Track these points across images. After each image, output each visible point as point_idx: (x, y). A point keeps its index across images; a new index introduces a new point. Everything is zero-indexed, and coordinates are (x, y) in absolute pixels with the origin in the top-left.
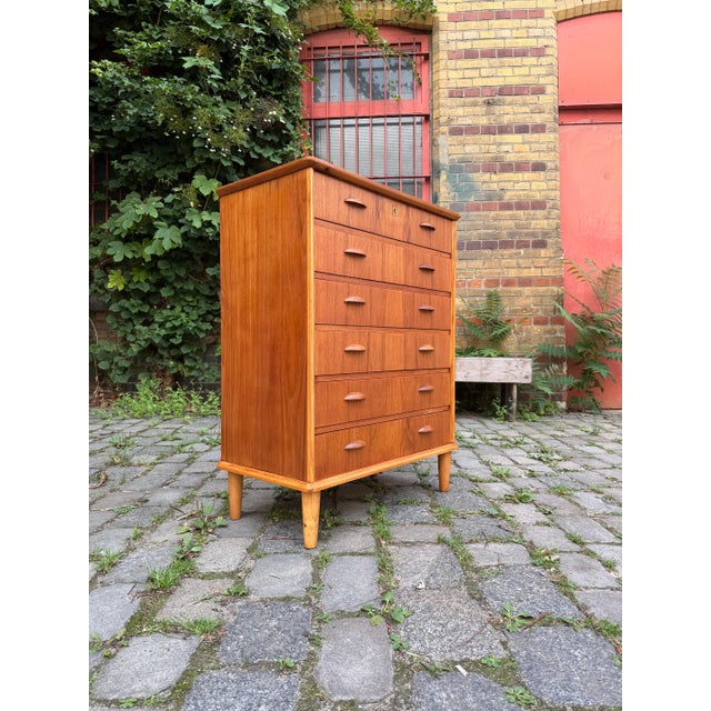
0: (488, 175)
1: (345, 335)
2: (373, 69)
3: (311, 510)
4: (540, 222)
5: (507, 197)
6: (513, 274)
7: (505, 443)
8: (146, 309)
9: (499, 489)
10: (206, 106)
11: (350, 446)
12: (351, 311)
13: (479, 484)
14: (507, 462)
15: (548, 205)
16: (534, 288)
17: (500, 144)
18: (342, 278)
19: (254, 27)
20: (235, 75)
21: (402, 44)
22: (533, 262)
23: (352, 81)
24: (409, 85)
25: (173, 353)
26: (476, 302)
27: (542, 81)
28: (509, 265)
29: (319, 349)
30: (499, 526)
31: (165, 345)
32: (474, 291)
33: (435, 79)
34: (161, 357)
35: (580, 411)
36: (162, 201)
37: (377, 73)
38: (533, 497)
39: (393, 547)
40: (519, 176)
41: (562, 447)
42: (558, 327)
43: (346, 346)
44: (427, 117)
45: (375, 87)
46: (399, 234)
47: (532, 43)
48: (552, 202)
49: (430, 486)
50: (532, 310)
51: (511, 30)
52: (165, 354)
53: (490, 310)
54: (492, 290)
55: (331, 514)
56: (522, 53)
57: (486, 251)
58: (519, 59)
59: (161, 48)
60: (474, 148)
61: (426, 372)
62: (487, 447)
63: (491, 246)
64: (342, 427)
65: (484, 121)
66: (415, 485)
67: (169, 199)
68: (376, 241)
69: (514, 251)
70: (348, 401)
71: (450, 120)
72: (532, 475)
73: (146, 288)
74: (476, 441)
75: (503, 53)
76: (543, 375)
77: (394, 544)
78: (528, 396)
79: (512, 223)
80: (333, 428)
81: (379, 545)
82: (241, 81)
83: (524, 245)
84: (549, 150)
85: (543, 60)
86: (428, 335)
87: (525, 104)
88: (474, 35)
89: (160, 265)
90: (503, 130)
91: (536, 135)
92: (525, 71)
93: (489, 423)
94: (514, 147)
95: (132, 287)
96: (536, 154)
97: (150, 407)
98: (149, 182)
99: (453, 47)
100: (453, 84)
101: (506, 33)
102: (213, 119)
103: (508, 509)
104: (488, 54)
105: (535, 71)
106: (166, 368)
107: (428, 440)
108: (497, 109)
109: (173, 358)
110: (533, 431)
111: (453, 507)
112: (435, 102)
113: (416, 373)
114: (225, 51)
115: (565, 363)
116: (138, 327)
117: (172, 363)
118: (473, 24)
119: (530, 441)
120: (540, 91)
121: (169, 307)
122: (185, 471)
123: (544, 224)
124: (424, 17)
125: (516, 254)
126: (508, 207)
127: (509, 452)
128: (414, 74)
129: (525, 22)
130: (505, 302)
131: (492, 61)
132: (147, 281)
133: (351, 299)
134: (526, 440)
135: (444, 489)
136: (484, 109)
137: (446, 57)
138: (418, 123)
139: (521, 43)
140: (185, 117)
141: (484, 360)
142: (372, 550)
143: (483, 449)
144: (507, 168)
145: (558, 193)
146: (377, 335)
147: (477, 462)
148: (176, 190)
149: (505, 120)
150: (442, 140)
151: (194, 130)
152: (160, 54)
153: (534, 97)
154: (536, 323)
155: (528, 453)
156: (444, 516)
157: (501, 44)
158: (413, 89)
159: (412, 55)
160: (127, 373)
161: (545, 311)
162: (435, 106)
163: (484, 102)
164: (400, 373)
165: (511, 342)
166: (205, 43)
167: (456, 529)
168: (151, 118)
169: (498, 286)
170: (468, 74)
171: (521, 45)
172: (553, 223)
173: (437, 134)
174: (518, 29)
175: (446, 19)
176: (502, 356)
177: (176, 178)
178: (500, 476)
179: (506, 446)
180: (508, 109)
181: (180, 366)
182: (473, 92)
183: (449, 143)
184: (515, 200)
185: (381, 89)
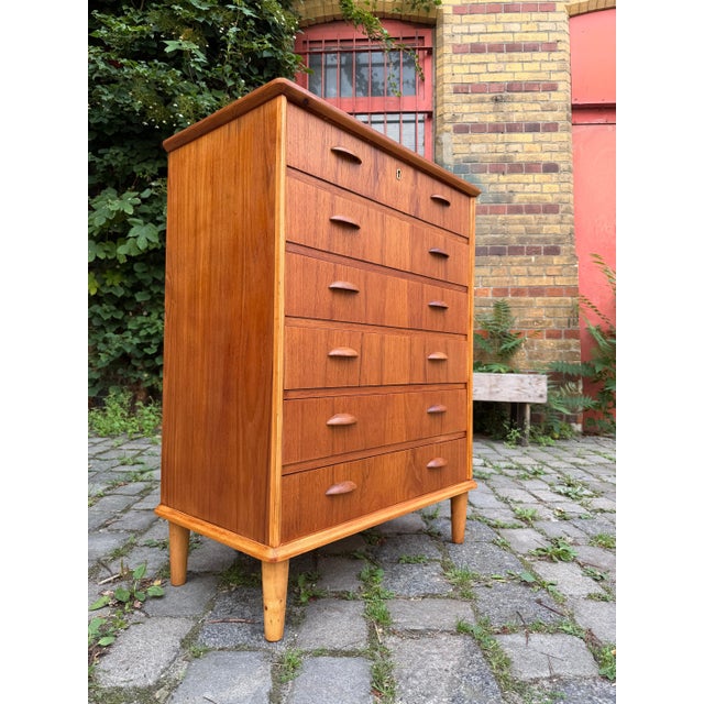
0: (495, 176)
1: (329, 333)
2: (373, 65)
3: (274, 587)
4: (552, 227)
5: (517, 199)
6: (523, 282)
7: (522, 473)
8: (120, 315)
9: (527, 539)
10: (189, 94)
11: (334, 490)
12: (339, 300)
13: (501, 531)
14: (528, 499)
15: (561, 209)
16: (547, 299)
17: (509, 143)
18: (326, 255)
19: (244, 9)
20: (222, 61)
21: (404, 38)
22: (545, 270)
23: (350, 78)
24: (411, 82)
25: (148, 364)
26: (482, 312)
27: (554, 77)
28: (519, 272)
29: (291, 351)
30: (539, 602)
31: (139, 355)
32: (481, 300)
33: (438, 74)
34: (135, 368)
35: (597, 434)
36: (139, 197)
37: (377, 70)
38: (574, 551)
39: (393, 639)
40: (530, 177)
41: (587, 478)
42: (573, 342)
43: (332, 349)
44: (430, 115)
45: (374, 85)
46: (405, 205)
47: (543, 37)
48: (564, 206)
49: (439, 534)
50: (544, 322)
51: (521, 23)
52: (138, 364)
53: (498, 322)
54: (500, 299)
55: (308, 580)
56: (533, 48)
57: (494, 258)
58: (528, 54)
59: (142, 32)
60: (480, 147)
61: (436, 388)
62: (502, 479)
63: (499, 252)
64: (324, 463)
65: (491, 119)
66: (419, 532)
67: (146, 194)
68: (374, 210)
69: (524, 258)
70: (332, 426)
71: (455, 117)
72: (563, 517)
73: (120, 293)
74: (488, 470)
75: (512, 48)
76: (558, 394)
77: (394, 633)
78: (539, 416)
79: (522, 228)
80: (310, 465)
81: (372, 635)
82: (228, 68)
83: (536, 251)
84: (562, 150)
85: (555, 55)
86: (440, 339)
87: (535, 101)
88: (481, 28)
89: (136, 267)
90: (512, 128)
91: (548, 135)
92: (535, 66)
93: (499, 447)
94: (523, 146)
95: (105, 291)
96: (548, 154)
97: (117, 425)
98: (128, 177)
99: (458, 40)
100: (458, 80)
101: (516, 27)
102: (196, 107)
103: (545, 570)
104: (496, 48)
105: (546, 66)
106: (139, 381)
107: (439, 478)
108: (505, 106)
109: (148, 370)
110: (550, 457)
111: (473, 570)
112: (439, 99)
113: (425, 388)
114: (211, 35)
115: (580, 381)
116: (109, 335)
117: (146, 375)
118: (480, 17)
119: (550, 471)
120: (552, 87)
121: (145, 313)
122: (135, 506)
123: (557, 229)
124: (428, 9)
125: (527, 261)
126: (517, 210)
127: (528, 484)
128: (416, 70)
129: (535, 16)
130: (514, 313)
131: (500, 55)
132: (121, 284)
133: (338, 285)
134: (546, 469)
135: (459, 539)
136: (492, 105)
137: (450, 51)
138: (420, 121)
139: (531, 38)
140: (165, 105)
141: (493, 376)
142: (362, 646)
143: (498, 480)
144: (516, 168)
145: (571, 196)
146: (374, 337)
147: (493, 498)
148: (153, 184)
149: (515, 118)
150: (445, 138)
151: (176, 119)
152: (141, 39)
153: (546, 94)
154: (550, 336)
155: (550, 485)
156: (462, 583)
157: (509, 38)
158: (414, 86)
159: (414, 49)
160: (97, 385)
161: (558, 323)
162: (439, 103)
163: (492, 99)
164: (404, 389)
165: (521, 358)
166: (190, 26)
167: (481, 606)
168: (128, 106)
169: (506, 295)
170: (475, 69)
171: (530, 39)
172: (567, 228)
173: (440, 133)
174: (528, 22)
175: (451, 12)
176: (512, 372)
177: (155, 172)
178: (525, 520)
179: (524, 477)
180: (517, 106)
181: (155, 378)
182: (479, 88)
183: (454, 141)
184: (525, 203)
185: (380, 87)
